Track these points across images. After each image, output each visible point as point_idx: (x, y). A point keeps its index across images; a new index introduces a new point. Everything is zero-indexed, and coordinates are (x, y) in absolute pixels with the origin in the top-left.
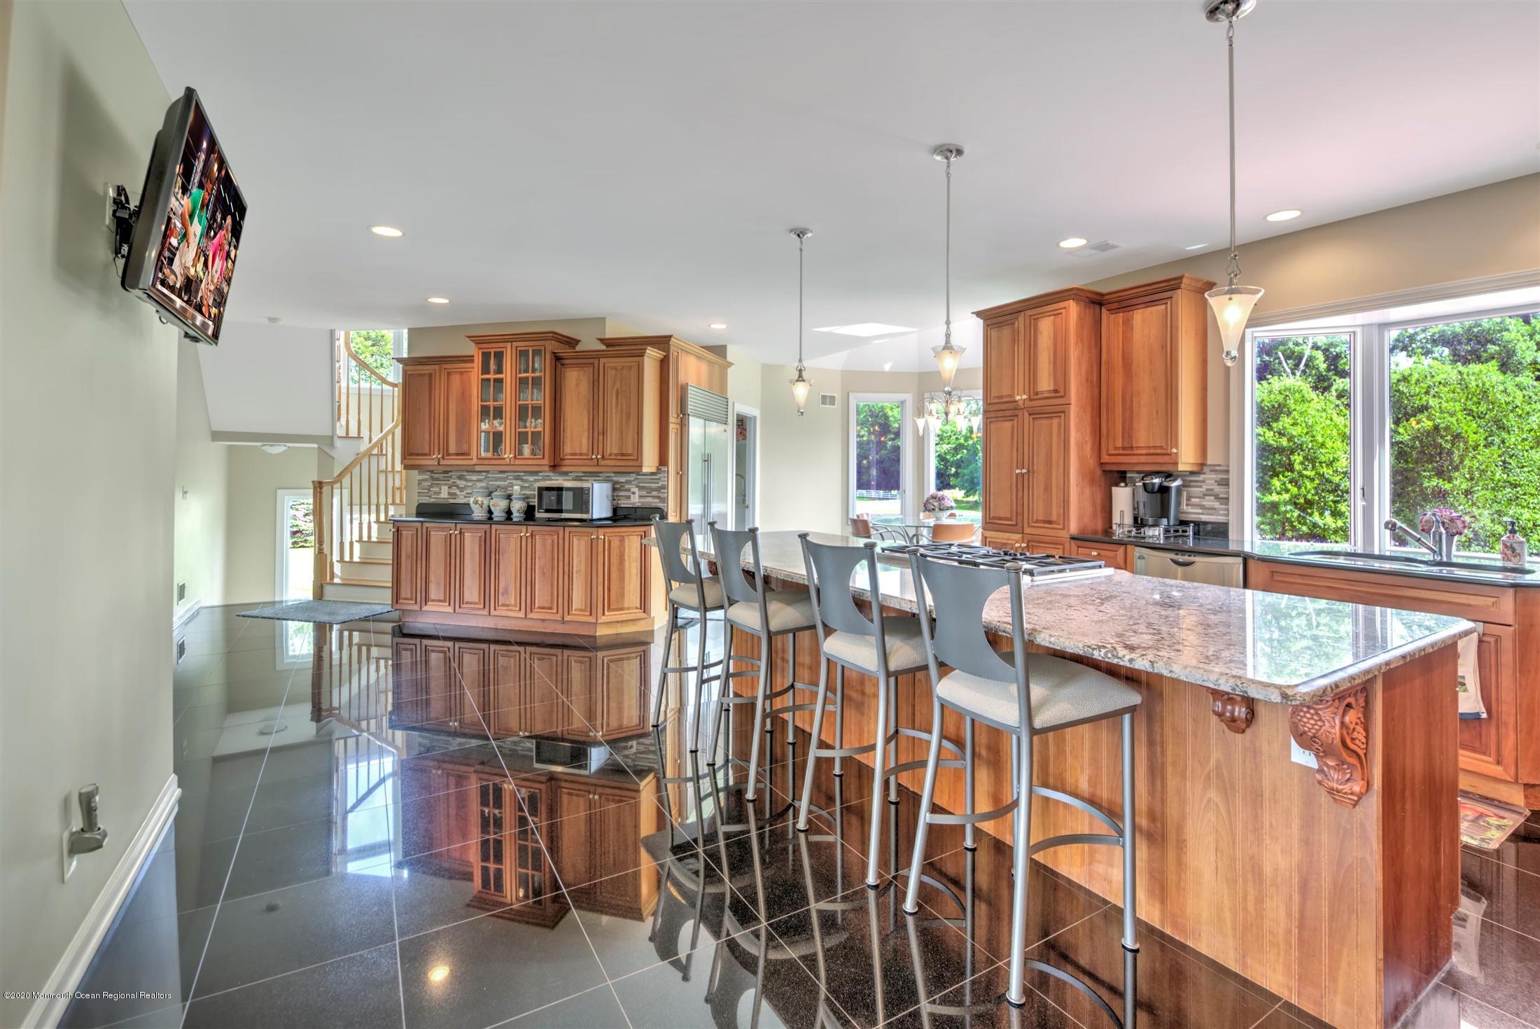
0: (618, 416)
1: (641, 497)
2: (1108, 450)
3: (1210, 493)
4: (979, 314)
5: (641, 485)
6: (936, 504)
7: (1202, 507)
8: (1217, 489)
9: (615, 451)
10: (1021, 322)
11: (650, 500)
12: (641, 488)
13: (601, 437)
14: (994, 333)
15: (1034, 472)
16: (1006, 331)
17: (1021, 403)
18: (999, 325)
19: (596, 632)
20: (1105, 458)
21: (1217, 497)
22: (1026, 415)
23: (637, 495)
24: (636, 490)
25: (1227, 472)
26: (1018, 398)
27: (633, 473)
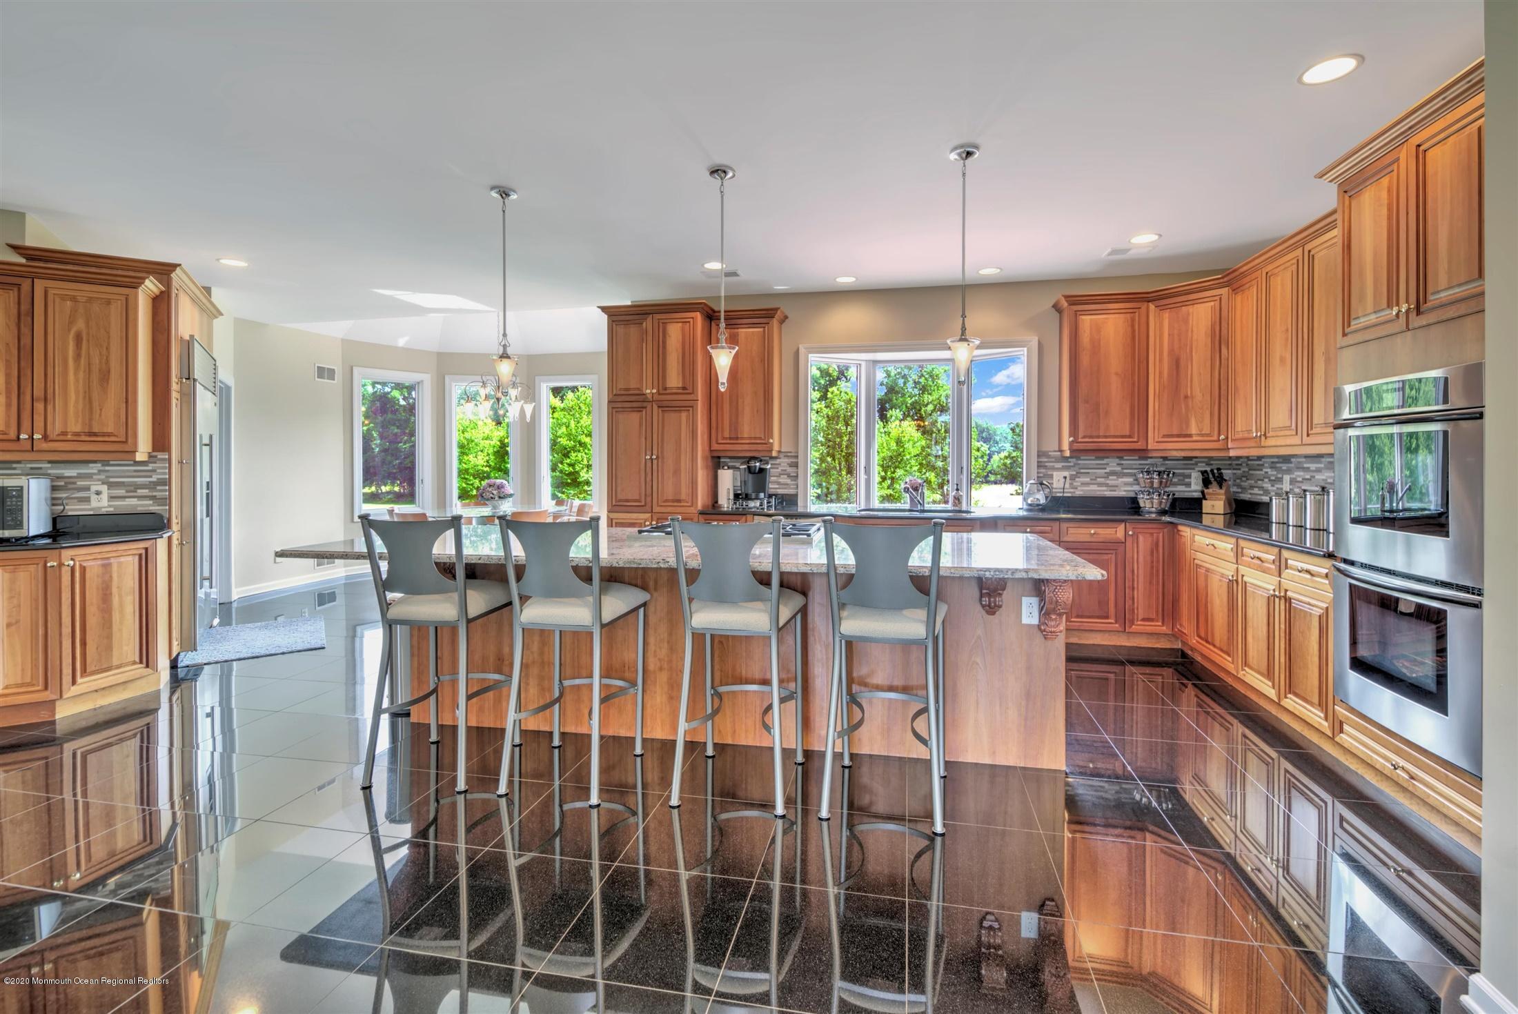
0: (81, 375)
1: (112, 498)
2: (717, 440)
3: (784, 473)
4: (604, 309)
5: (112, 480)
6: (495, 492)
7: (779, 483)
8: (790, 470)
9: (75, 426)
10: (648, 323)
11: (134, 501)
12: (111, 485)
13: (39, 406)
14: (621, 330)
15: (663, 458)
16: (633, 330)
17: (649, 397)
18: (627, 323)
19: (54, 715)
20: (715, 447)
21: (789, 476)
22: (655, 407)
23: (105, 496)
24: (104, 488)
25: (797, 457)
26: (648, 391)
27: (95, 462)
